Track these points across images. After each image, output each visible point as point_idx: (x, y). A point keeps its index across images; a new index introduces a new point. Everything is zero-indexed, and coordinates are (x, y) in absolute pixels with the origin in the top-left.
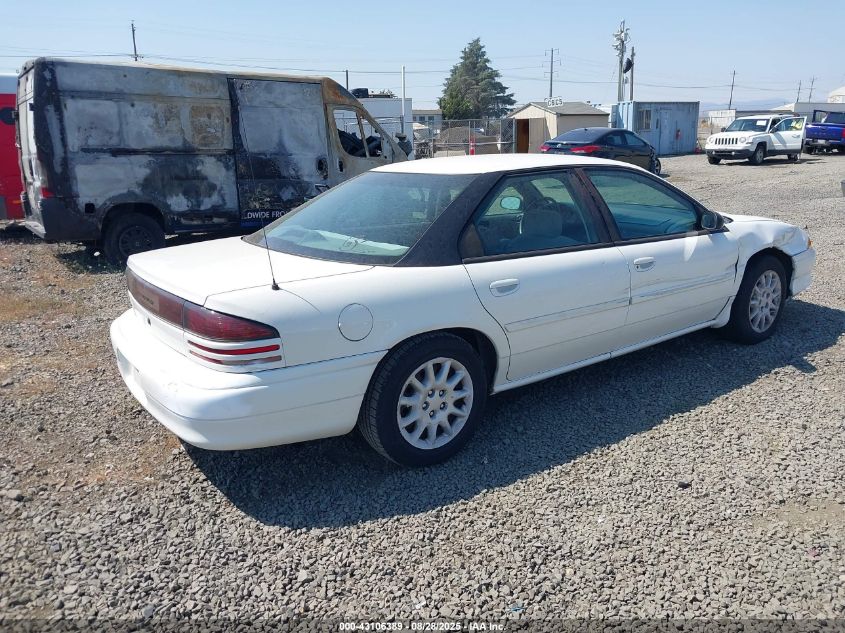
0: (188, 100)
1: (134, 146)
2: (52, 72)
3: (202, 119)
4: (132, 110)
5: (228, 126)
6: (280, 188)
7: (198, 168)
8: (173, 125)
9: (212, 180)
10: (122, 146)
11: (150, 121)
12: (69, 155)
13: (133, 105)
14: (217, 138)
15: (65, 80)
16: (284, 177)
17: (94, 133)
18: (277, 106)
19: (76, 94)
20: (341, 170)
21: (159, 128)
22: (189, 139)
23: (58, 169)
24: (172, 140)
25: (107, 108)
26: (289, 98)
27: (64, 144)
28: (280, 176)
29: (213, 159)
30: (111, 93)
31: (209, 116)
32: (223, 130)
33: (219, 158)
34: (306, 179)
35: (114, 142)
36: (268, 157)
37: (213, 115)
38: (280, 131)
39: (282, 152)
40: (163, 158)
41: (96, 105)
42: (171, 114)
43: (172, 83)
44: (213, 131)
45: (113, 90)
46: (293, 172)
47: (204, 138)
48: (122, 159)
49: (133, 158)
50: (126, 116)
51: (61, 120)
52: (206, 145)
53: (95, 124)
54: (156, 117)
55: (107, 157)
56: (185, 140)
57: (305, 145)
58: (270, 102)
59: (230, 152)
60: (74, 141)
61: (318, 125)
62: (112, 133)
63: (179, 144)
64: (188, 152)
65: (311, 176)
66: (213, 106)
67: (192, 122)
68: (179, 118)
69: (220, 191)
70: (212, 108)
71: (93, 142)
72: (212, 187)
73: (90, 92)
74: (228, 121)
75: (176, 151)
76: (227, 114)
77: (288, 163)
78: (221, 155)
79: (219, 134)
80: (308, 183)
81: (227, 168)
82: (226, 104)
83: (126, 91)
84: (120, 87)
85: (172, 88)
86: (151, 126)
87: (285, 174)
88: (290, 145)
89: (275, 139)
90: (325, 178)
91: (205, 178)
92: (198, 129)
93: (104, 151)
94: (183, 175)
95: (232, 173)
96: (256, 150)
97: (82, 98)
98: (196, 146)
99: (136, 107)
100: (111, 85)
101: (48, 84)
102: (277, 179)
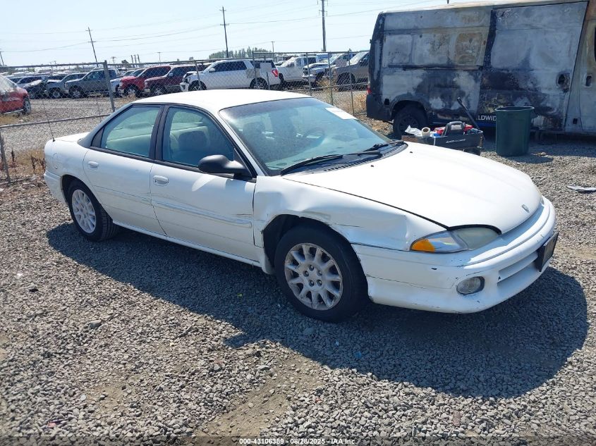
0: (459, 29)
1: (416, 63)
2: (384, 20)
3: (465, 43)
4: (420, 39)
5: (483, 47)
6: (515, 97)
7: (454, 80)
8: (443, 47)
9: (462, 89)
10: (410, 64)
11: (429, 46)
12: (382, 70)
13: (421, 36)
14: (473, 57)
15: (389, 24)
16: (522, 89)
17: (397, 55)
18: (532, 28)
19: (393, 32)
20: (587, 84)
21: (433, 51)
22: (452, 57)
23: (375, 78)
24: (440, 59)
25: (407, 39)
26: (545, 20)
27: (381, 64)
28: (518, 88)
29: (466, 73)
30: (410, 30)
31: (471, 41)
32: (479, 50)
33: (471, 72)
34: (543, 91)
35: (406, 61)
36: (510, 72)
37: (474, 39)
38: (530, 50)
39: (525, 67)
40: (432, 72)
41: (400, 38)
42: (444, 41)
43: (450, 19)
44: (471, 52)
45: (412, 27)
46: (530, 85)
47: (463, 57)
48: (409, 72)
49: (415, 72)
50: (416, 44)
51: (381, 49)
52: (463, 63)
53: (398, 50)
54: (433, 44)
55: (401, 70)
56: (449, 59)
57: (550, 61)
58: (527, 25)
59: (481, 68)
60: (386, 61)
61: (571, 42)
62: (406, 55)
63: (444, 62)
64: (450, 68)
65: (550, 89)
66: (476, 32)
67: (456, 46)
68: (448, 43)
69: (467, 97)
70: (475, 34)
71: (395, 61)
72: (462, 94)
73: (399, 30)
74: (485, 42)
75: (442, 66)
76: (485, 39)
77: (527, 78)
78: (473, 70)
79: (475, 54)
80: (545, 95)
81: (476, 80)
82: (486, 31)
83: (420, 27)
84: (416, 25)
85: (448, 21)
86: (429, 50)
87: (522, 86)
88: (535, 62)
89: (522, 56)
90: (565, 91)
91: (458, 87)
92: (459, 50)
93: (399, 67)
94: (443, 84)
95: (478, 84)
96: (500, 67)
97: (395, 34)
98: (456, 63)
99: (423, 37)
100: (411, 25)
101: (380, 27)
102: (515, 91)
